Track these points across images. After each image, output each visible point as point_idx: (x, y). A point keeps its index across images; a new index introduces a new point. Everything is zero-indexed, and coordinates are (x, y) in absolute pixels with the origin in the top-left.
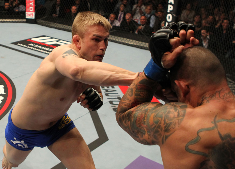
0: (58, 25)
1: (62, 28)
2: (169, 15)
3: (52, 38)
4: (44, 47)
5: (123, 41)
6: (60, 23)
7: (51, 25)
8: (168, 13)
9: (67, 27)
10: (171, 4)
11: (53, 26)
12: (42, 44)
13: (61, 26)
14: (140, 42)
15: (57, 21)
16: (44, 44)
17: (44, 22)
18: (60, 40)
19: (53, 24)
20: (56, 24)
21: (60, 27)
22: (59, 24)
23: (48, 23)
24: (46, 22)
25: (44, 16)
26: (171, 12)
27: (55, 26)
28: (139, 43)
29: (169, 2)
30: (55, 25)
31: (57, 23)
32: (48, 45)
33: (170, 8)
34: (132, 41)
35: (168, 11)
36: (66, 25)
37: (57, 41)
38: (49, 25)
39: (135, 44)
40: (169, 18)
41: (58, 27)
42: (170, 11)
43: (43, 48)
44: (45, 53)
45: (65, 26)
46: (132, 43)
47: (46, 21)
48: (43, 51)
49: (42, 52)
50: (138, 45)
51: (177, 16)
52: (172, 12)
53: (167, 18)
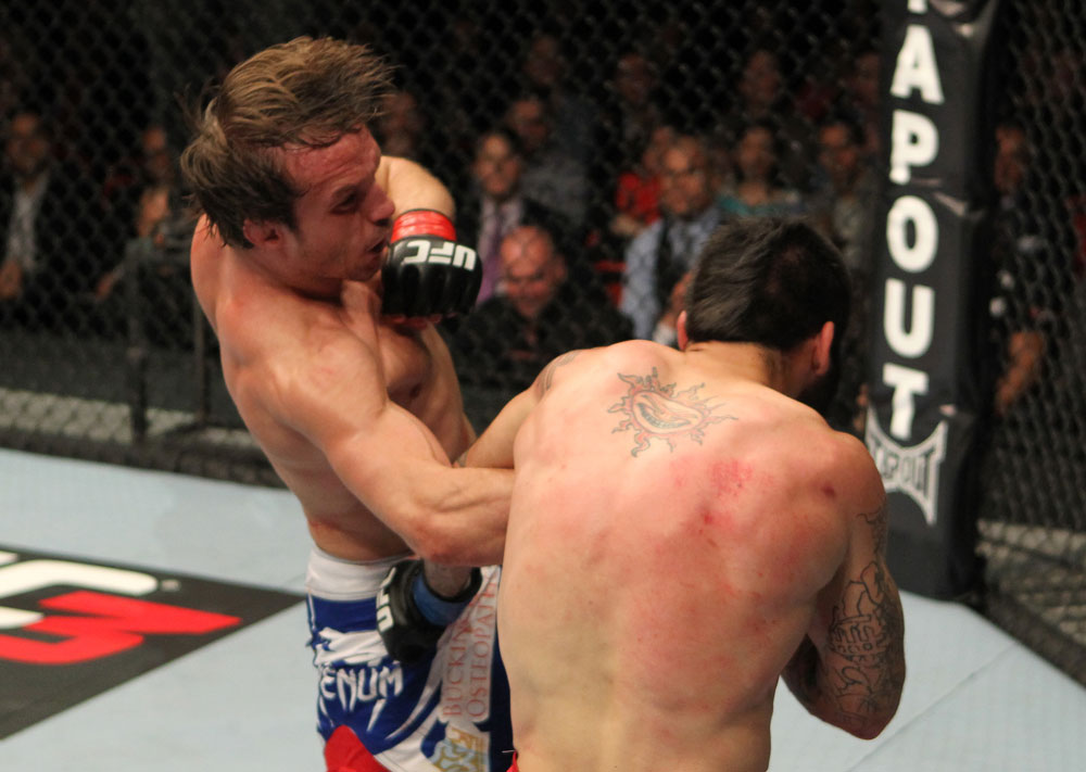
2: (909, 208)
8: (892, 192)
10: (915, 103)
26: (922, 182)
29: (900, 88)
33: (914, 139)
35: (900, 175)
42: (915, 171)
51: (978, 216)
52: (933, 182)
53: (895, 235)
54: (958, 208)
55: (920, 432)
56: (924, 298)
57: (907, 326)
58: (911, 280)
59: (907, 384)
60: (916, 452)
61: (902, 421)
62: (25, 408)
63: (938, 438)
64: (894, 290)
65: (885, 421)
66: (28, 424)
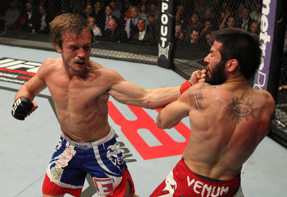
0: (22, 42)
1: (29, 45)
2: (164, 16)
3: (16, 60)
4: (7, 74)
5: (110, 55)
6: (24, 39)
7: (13, 43)
8: (162, 14)
9: (35, 44)
10: (165, 1)
11: (16, 43)
12: (3, 70)
13: (27, 43)
14: (131, 54)
15: (21, 37)
16: (6, 70)
17: (4, 40)
18: (27, 62)
19: (16, 40)
20: (19, 40)
21: (25, 44)
22: (24, 41)
23: (9, 40)
24: (7, 39)
25: (3, 32)
26: (166, 12)
27: (19, 44)
28: (129, 55)
30: (19, 42)
31: (21, 39)
32: (11, 70)
33: (165, 6)
34: (121, 54)
35: (163, 11)
36: (34, 40)
37: (23, 64)
38: (10, 42)
39: (125, 57)
40: (165, 19)
41: (22, 44)
42: (165, 11)
43: (5, 75)
44: (9, 82)
45: (32, 43)
46: (121, 57)
47: (6, 37)
48: (5, 79)
49: (4, 81)
50: (129, 57)
51: (174, 17)
52: (168, 12)
53: (162, 19)
54: (171, 16)
55: (166, 46)
56: (166, 28)
57: (164, 32)
58: (164, 26)
59: (164, 40)
60: (165, 49)
61: (163, 45)
62: (45, 44)
63: (168, 47)
64: (162, 27)
65: (161, 45)
66: (45, 47)
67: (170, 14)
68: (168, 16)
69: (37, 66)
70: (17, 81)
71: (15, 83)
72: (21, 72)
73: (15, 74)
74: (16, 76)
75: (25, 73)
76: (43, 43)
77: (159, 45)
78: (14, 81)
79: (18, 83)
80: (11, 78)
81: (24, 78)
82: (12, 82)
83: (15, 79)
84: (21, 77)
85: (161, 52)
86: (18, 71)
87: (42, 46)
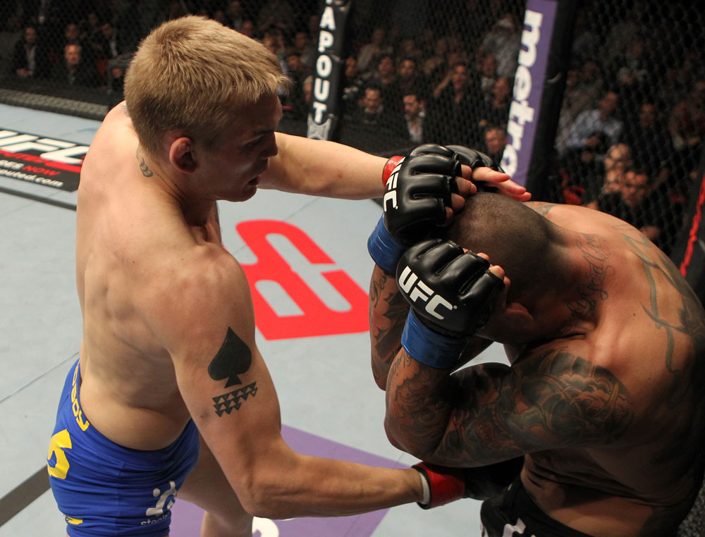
0: (33, 99)
1: (47, 105)
3: (20, 134)
6: (38, 92)
7: (15, 99)
9: (58, 103)
11: (21, 101)
13: (43, 102)
18: (41, 138)
19: (21, 96)
20: (27, 94)
21: (39, 103)
22: (36, 96)
27: (27, 102)
30: (27, 97)
31: (32, 92)
32: (9, 153)
36: (57, 96)
37: (34, 141)
38: (9, 98)
40: (325, 65)
41: (33, 103)
44: (4, 175)
45: (52, 101)
67: (336, 55)
68: (333, 61)
69: (61, 149)
70: (20, 175)
71: (16, 178)
72: (29, 158)
73: (19, 162)
74: (18, 166)
75: (39, 161)
76: (76, 103)
77: (310, 119)
78: (15, 174)
79: (23, 179)
80: (10, 169)
81: (35, 170)
82: (11, 177)
83: (16, 171)
84: (29, 168)
85: (313, 133)
86: (23, 155)
87: (73, 109)
